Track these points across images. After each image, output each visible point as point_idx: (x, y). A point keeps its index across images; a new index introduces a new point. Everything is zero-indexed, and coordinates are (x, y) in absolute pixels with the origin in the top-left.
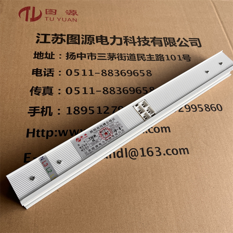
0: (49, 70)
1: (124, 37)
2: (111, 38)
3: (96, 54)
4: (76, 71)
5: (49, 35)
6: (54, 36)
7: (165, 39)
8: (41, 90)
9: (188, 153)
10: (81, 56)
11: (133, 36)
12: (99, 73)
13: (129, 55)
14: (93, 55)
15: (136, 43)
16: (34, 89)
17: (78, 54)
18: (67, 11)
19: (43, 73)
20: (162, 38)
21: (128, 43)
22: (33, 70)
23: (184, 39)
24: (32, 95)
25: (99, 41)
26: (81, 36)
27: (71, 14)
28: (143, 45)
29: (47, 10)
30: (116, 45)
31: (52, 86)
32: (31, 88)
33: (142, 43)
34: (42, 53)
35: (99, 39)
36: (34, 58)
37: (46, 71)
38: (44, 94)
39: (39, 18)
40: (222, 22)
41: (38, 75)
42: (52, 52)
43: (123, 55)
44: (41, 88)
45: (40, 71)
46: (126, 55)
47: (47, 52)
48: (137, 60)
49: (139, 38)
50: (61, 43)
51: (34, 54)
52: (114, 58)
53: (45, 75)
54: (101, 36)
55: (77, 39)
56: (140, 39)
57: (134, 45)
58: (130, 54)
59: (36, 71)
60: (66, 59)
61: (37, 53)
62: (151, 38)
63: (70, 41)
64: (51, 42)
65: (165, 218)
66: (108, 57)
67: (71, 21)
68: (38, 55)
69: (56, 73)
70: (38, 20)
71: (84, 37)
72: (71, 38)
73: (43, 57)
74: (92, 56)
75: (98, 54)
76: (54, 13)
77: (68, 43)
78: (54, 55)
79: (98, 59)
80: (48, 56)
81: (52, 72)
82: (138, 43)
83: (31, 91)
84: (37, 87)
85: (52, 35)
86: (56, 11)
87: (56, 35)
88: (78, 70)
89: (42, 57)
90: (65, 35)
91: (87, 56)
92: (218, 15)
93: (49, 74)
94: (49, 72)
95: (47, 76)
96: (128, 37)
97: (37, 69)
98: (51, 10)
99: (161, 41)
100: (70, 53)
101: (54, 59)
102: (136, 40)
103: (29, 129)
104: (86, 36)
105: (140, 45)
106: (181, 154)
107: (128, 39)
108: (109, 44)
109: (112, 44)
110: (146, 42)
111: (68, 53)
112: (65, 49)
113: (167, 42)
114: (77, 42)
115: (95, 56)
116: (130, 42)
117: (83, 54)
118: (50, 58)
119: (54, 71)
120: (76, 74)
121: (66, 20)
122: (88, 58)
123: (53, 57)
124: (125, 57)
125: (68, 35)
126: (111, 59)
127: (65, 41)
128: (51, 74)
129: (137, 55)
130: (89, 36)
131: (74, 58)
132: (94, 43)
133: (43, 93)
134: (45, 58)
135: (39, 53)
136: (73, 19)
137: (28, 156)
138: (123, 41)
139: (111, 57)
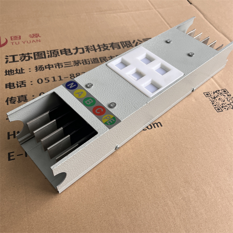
0: (21, 82)
1: (85, 47)
2: (73, 49)
3: (62, 63)
4: (46, 79)
5: (17, 55)
6: (21, 56)
7: (122, 43)
8: (16, 99)
9: (161, 126)
10: (49, 67)
11: (93, 45)
12: (68, 77)
13: (92, 60)
14: (60, 64)
15: (97, 49)
16: (9, 99)
17: (45, 66)
18: (30, 35)
19: (16, 86)
20: (119, 43)
21: (90, 51)
22: (6, 85)
23: (138, 40)
24: (8, 104)
25: (64, 53)
26: (46, 52)
27: (34, 36)
28: (103, 50)
29: (12, 38)
30: (79, 54)
31: (26, 94)
32: (6, 99)
33: (102, 49)
34: (13, 70)
35: (63, 52)
36: (5, 75)
37: (18, 83)
38: (20, 101)
39: (6, 44)
40: (168, 24)
41: (11, 88)
42: (22, 68)
43: (87, 60)
44: (16, 97)
45: (12, 84)
46: (90, 60)
47: (16, 69)
48: (100, 62)
49: (98, 45)
50: (29, 59)
51: (5, 72)
52: (79, 64)
53: (18, 87)
54: (65, 49)
55: (43, 55)
56: (100, 46)
57: (96, 51)
58: (94, 59)
59: (9, 85)
60: (36, 71)
61: (7, 71)
62: (109, 44)
63: (37, 57)
64: (20, 61)
65: (152, 183)
66: (73, 64)
67: (35, 42)
68: (9, 72)
69: (28, 83)
70: (5, 46)
71: (49, 52)
72: (37, 55)
73: (14, 73)
74: (59, 66)
75: (64, 63)
76: (19, 39)
77: (35, 59)
78: (24, 70)
79: (65, 67)
80: (18, 71)
81: (24, 84)
82: (99, 50)
83: (7, 101)
84: (12, 97)
85: (20, 55)
86: (20, 36)
87: (23, 54)
88: (48, 78)
89: (12, 74)
90: (32, 54)
91: (54, 66)
92: (164, 19)
93: (22, 86)
94: (21, 84)
95: (19, 87)
96: (88, 46)
97: (10, 83)
98: (15, 36)
99: (119, 45)
100: (38, 66)
101: (24, 73)
102: (96, 47)
103: (9, 132)
104: (51, 51)
105: (100, 50)
106: (155, 127)
107: (89, 48)
108: (73, 54)
109: (75, 54)
110: (105, 48)
111: (36, 66)
112: (33, 64)
113: (124, 45)
114: (44, 57)
115: (62, 65)
116: (91, 49)
117: (51, 65)
118: (21, 72)
119: (26, 82)
120: (47, 81)
121: (30, 42)
122: (56, 67)
123: (23, 71)
124: (89, 61)
125: (34, 53)
126: (77, 65)
127: (32, 58)
128: (24, 85)
129: (100, 58)
130: (53, 51)
131: (42, 69)
132: (59, 56)
133: (18, 101)
134: (16, 73)
135: (10, 70)
136: (37, 40)
137: (11, 154)
138: (85, 50)
139: (76, 64)
